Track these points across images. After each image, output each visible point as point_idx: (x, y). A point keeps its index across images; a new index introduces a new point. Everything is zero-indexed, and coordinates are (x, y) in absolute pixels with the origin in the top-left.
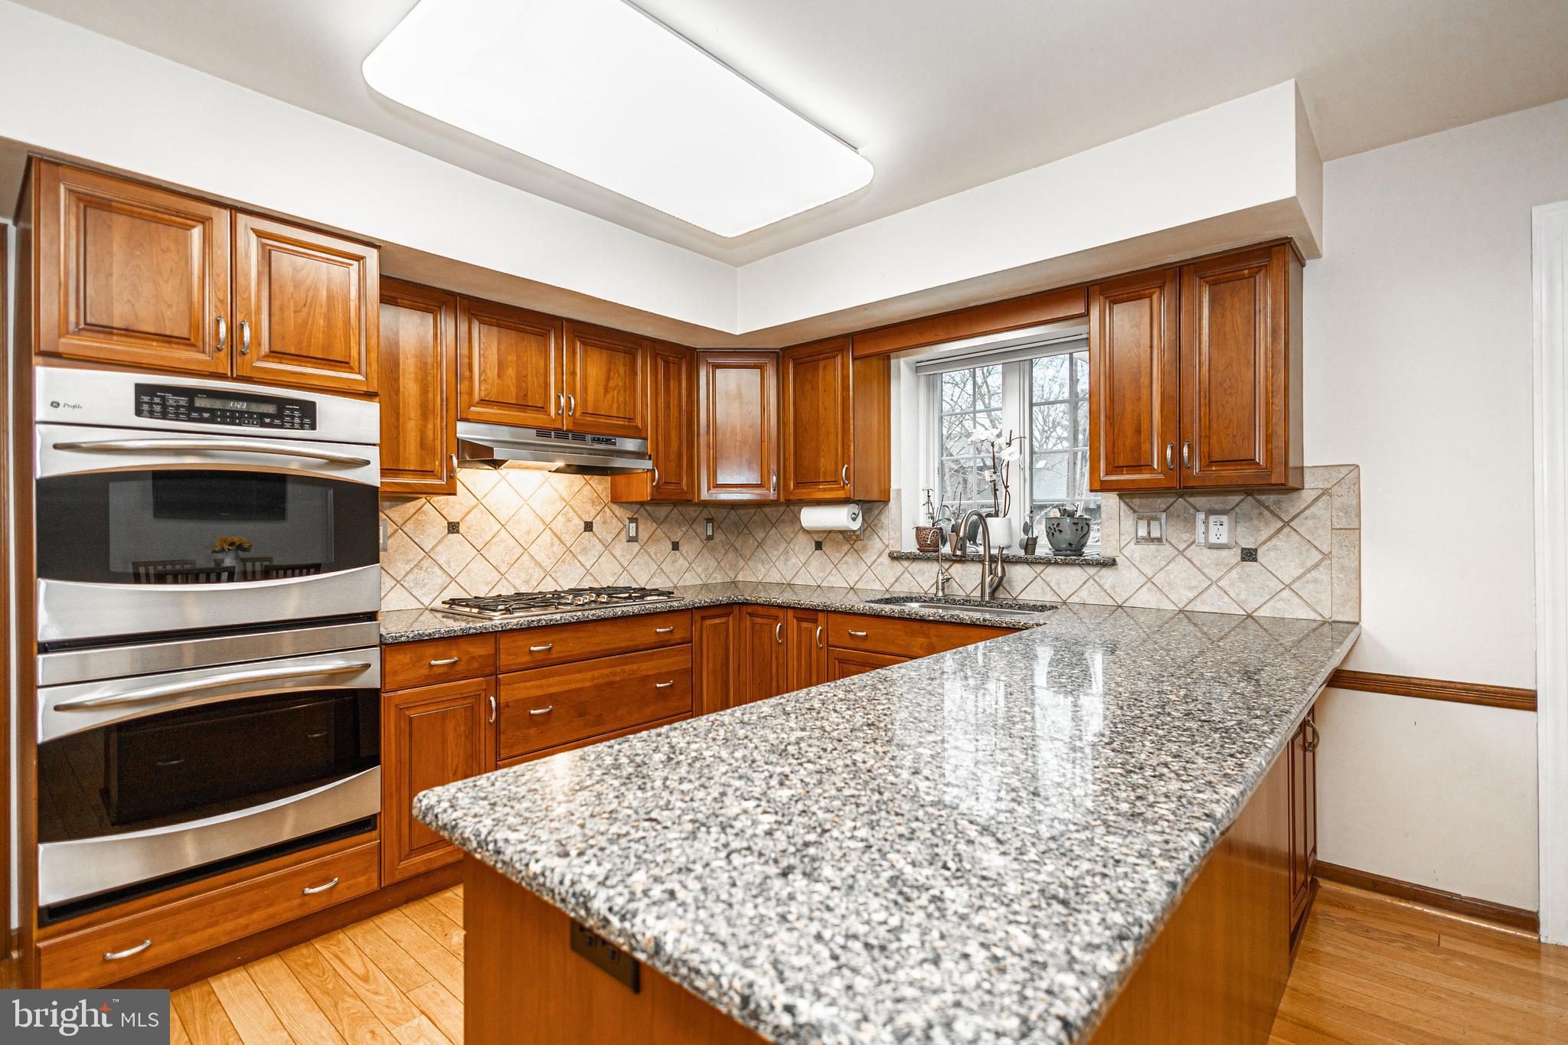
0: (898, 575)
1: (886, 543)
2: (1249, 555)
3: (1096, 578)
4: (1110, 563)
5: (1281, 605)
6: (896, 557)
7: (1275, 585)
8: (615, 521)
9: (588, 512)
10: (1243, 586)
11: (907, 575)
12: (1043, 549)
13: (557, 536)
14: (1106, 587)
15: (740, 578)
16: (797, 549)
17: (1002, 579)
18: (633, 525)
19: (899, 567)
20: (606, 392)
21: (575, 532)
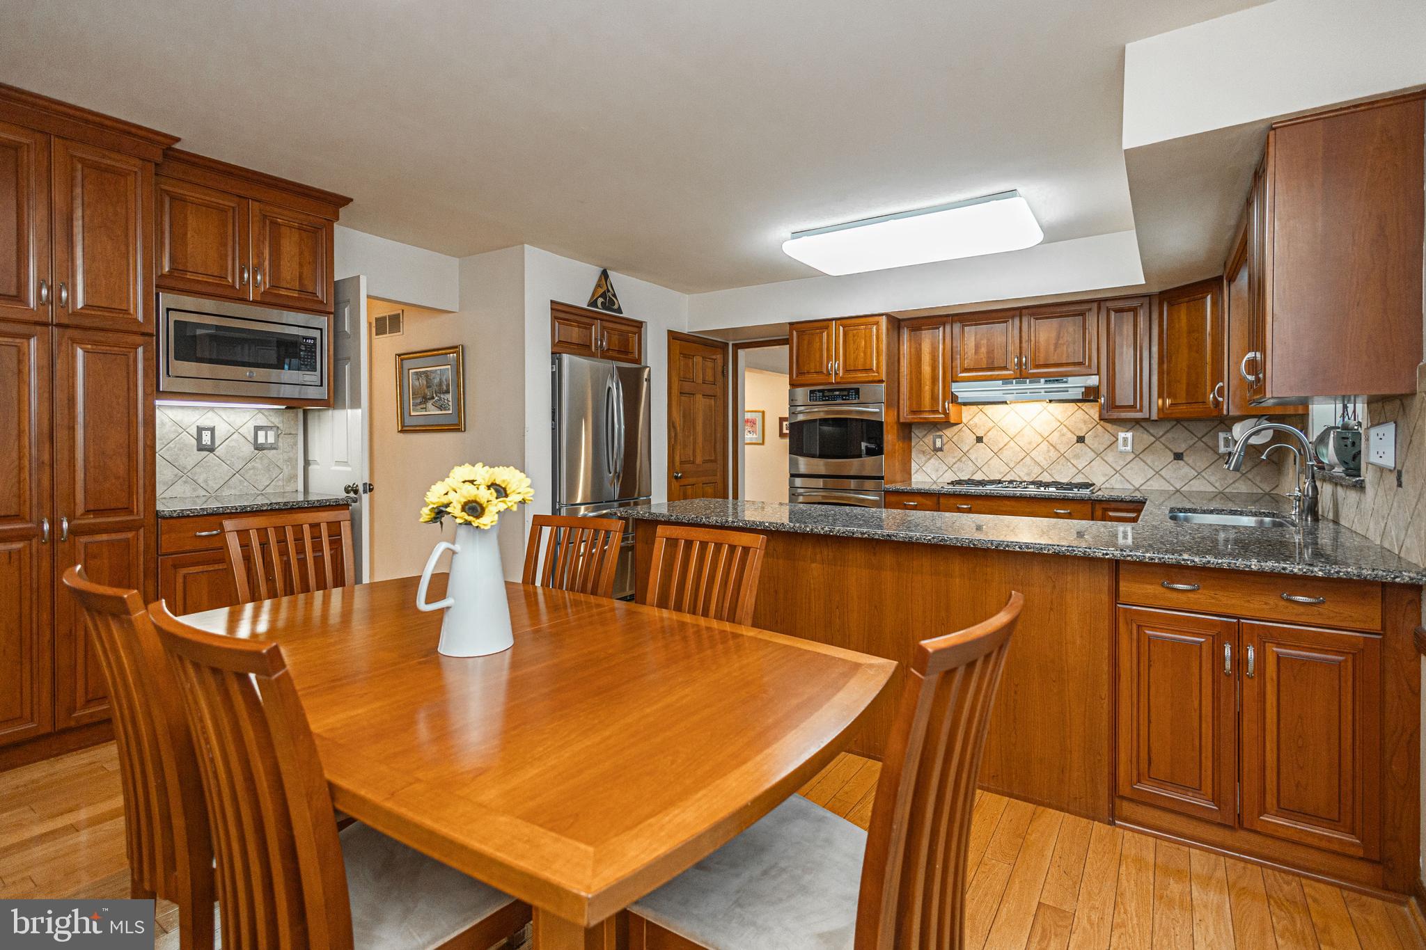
8: (1105, 433)
9: (1081, 429)
20: (1056, 347)
21: (1068, 443)
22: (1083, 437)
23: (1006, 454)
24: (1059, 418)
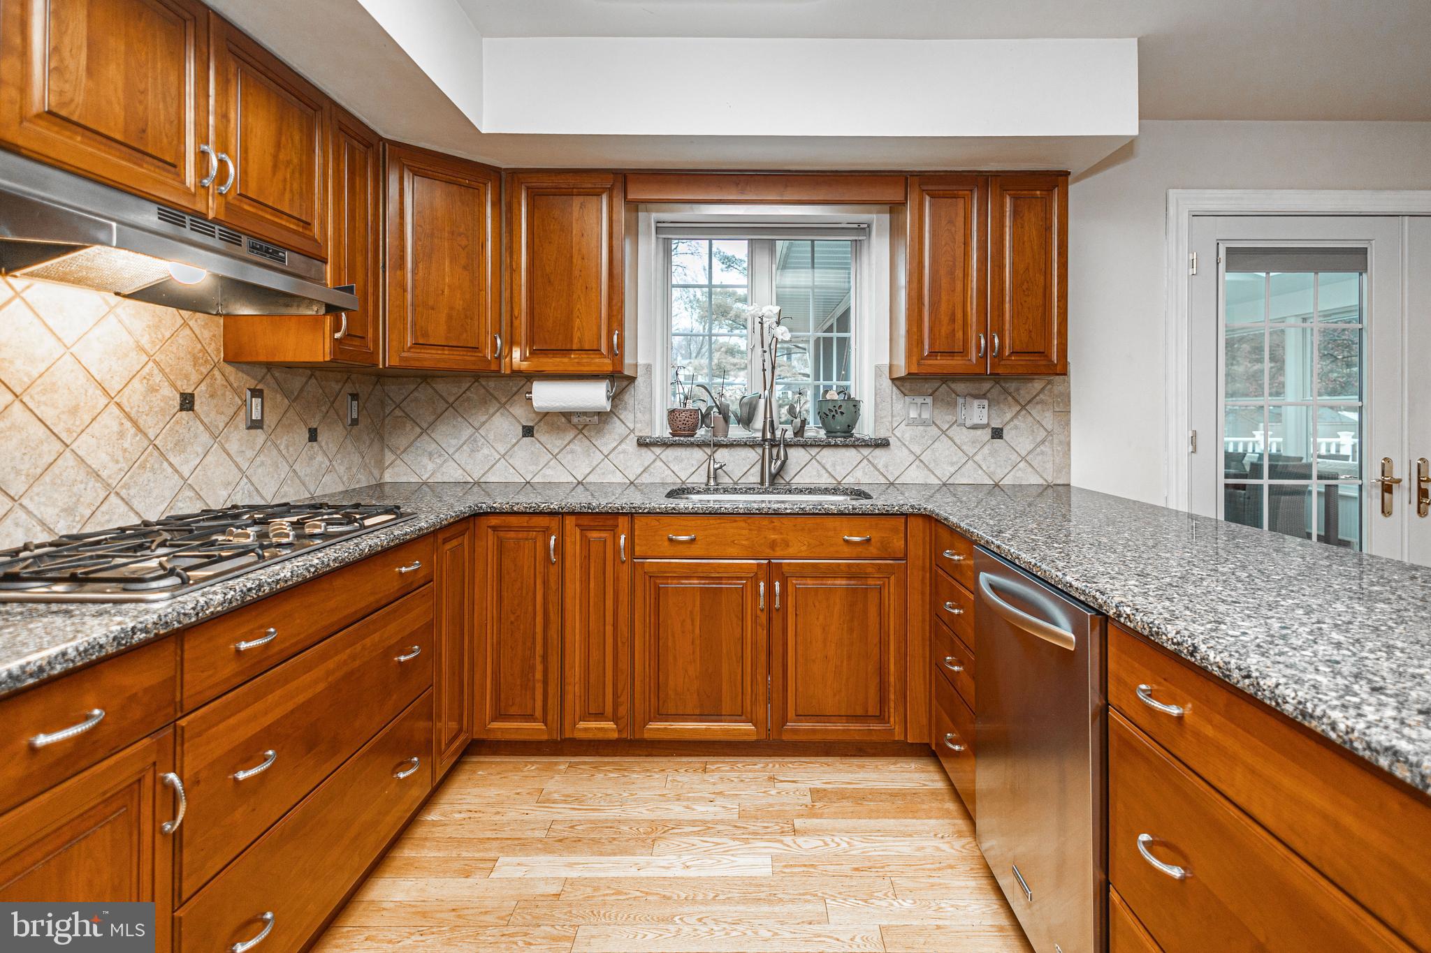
0: (646, 464)
1: (632, 427)
2: (997, 434)
3: (870, 457)
4: (883, 444)
5: (1020, 474)
6: (643, 443)
7: (1014, 457)
8: (229, 393)
9: (187, 377)
10: (992, 460)
11: (659, 463)
12: (814, 431)
13: (130, 419)
14: (879, 466)
15: (388, 478)
16: (491, 436)
17: (784, 463)
18: (256, 402)
19: (648, 455)
20: (275, 169)
21: (162, 410)
22: (192, 395)
24: (145, 341)
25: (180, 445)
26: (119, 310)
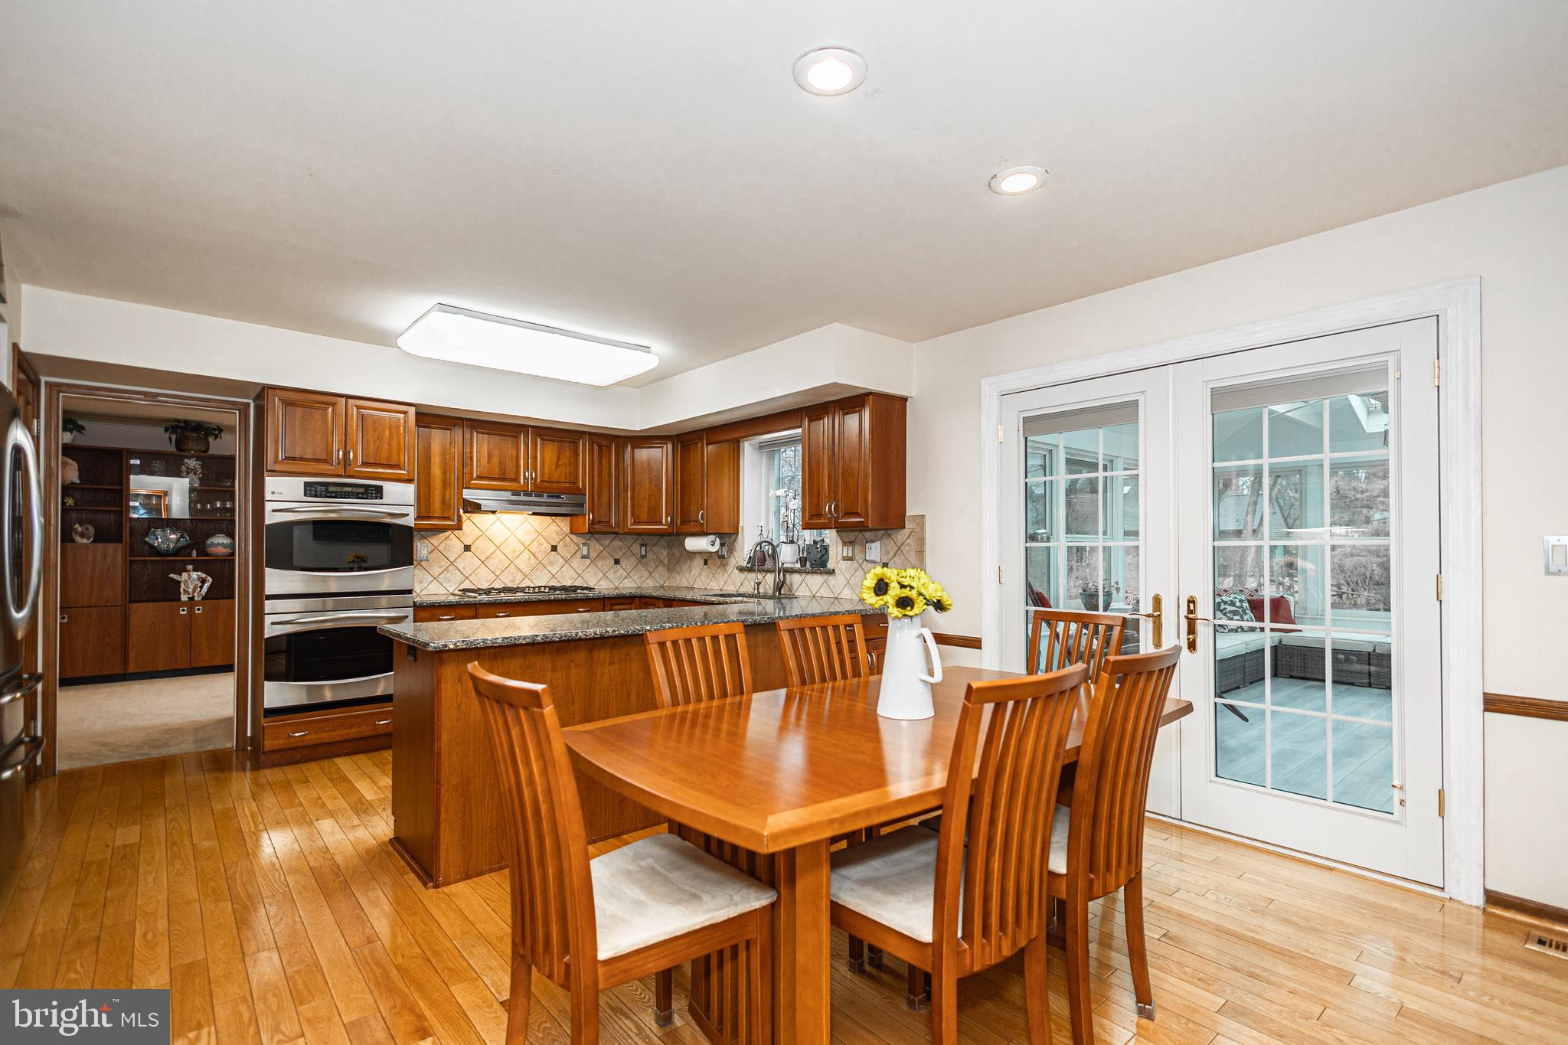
0: (742, 581)
1: (736, 560)
2: (885, 565)
3: (827, 581)
4: (835, 572)
6: (740, 569)
8: (573, 545)
9: (554, 539)
11: (746, 581)
13: (532, 553)
14: (832, 586)
15: (667, 584)
16: (695, 564)
17: (783, 582)
18: (586, 548)
19: (743, 576)
20: (557, 467)
21: (545, 552)
22: (556, 546)
23: (493, 563)
24: (538, 529)
25: (551, 563)
26: (529, 520)
